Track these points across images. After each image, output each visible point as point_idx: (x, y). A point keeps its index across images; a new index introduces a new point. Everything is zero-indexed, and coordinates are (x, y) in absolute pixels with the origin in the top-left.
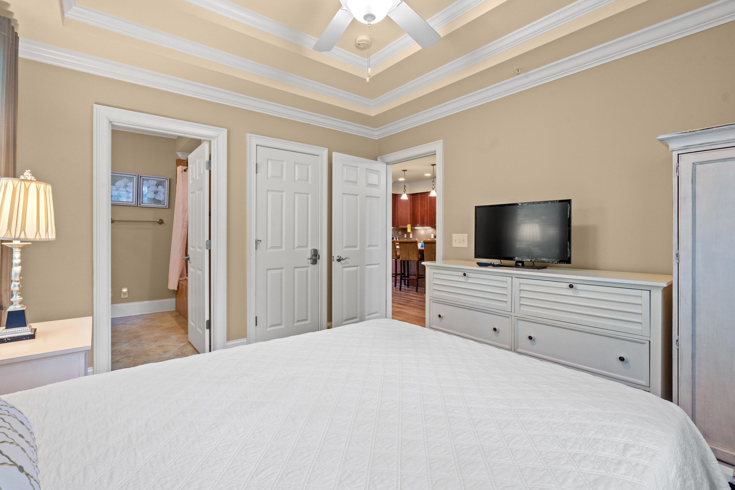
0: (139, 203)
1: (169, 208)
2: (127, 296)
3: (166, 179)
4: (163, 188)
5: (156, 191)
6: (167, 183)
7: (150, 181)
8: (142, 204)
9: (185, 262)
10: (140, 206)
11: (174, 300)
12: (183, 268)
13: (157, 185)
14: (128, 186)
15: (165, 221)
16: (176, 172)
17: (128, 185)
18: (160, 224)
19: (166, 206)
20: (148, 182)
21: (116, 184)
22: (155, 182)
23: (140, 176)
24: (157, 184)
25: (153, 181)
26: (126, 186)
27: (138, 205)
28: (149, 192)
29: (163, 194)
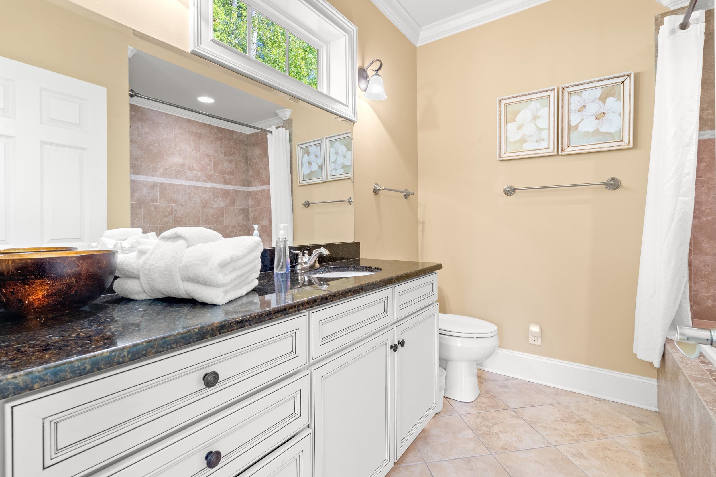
0: (562, 148)
1: (635, 146)
2: (538, 342)
3: (626, 77)
4: (619, 102)
5: (602, 111)
6: (629, 85)
7: (585, 94)
8: (568, 149)
9: (688, 290)
10: (564, 153)
11: (653, 382)
12: (680, 306)
13: (603, 99)
14: (539, 117)
15: (624, 182)
16: (654, 50)
17: (539, 115)
18: (613, 189)
19: (627, 143)
20: (581, 97)
21: (517, 119)
22: (598, 92)
23: (563, 89)
24: (601, 95)
25: (592, 92)
26: (535, 118)
27: (560, 153)
28: (582, 120)
29: (620, 115)
